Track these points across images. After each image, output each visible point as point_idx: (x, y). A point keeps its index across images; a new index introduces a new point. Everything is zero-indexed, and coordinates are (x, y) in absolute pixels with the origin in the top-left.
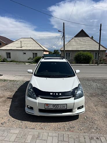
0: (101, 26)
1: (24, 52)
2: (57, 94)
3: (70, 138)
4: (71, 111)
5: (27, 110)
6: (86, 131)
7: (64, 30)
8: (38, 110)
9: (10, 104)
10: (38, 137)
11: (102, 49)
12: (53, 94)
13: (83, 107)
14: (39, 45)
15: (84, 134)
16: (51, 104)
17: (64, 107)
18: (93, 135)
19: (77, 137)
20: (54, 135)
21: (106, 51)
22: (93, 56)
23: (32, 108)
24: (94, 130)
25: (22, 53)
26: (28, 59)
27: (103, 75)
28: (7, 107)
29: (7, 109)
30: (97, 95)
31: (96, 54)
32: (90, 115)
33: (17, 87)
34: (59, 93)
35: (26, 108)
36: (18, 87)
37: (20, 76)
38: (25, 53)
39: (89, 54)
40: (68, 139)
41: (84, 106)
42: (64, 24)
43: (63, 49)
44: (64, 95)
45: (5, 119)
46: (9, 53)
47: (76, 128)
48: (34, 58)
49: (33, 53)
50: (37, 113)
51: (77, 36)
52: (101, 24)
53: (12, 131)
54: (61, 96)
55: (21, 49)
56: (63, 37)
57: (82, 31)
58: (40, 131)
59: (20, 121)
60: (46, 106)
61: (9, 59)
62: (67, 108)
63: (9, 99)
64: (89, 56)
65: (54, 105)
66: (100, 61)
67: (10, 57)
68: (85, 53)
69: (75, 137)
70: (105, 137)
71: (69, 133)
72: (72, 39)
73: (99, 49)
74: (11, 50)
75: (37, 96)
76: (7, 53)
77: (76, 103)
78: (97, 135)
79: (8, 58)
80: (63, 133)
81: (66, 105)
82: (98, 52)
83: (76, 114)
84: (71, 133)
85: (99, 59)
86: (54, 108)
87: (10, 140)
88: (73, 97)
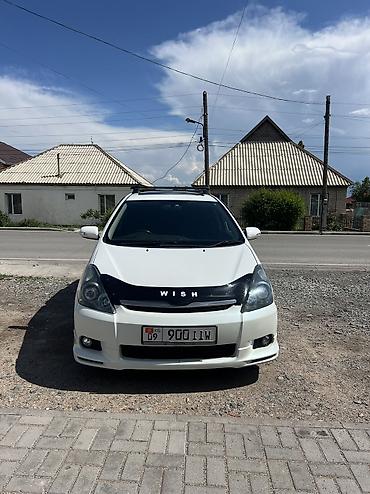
0: (328, 103)
1: (70, 191)
2: (183, 294)
3: (230, 433)
4: (230, 350)
5: (79, 353)
6: (282, 414)
7: (205, 116)
8: (117, 352)
9: (18, 344)
10: (120, 432)
11: (333, 180)
12: (170, 294)
13: (270, 339)
14: (122, 167)
15: (277, 423)
16: (163, 327)
17: (208, 337)
18: (306, 423)
19: (252, 432)
20: (174, 425)
21: (346, 187)
22: (304, 204)
23: (96, 346)
24: (310, 413)
25: (61, 194)
26: (84, 217)
27: (338, 260)
28: (7, 352)
29: (8, 357)
30: (320, 316)
31: (315, 196)
32: (297, 370)
33: (44, 297)
34: (189, 290)
35: (77, 346)
36: (48, 295)
37: (56, 263)
38: (71, 197)
39: (290, 197)
40: (222, 437)
41: (275, 337)
42: (205, 96)
43: (202, 182)
44: (208, 297)
45: (4, 387)
46: (18, 198)
47: (251, 406)
48: (102, 211)
49: (102, 196)
50: (113, 361)
51: (250, 138)
52: (328, 98)
53: (26, 419)
54: (195, 300)
55: (58, 181)
56: (201, 141)
57: (267, 121)
58: (126, 416)
59: (54, 392)
60: (145, 335)
61: (14, 218)
62: (216, 342)
63: (14, 331)
64: (289, 205)
65: (173, 330)
66: (329, 220)
67: (19, 211)
68: (278, 194)
69: (245, 431)
70: (347, 430)
71: (225, 421)
72: (233, 148)
73: (325, 181)
74: (23, 184)
75: (116, 302)
76: (9, 195)
77: (249, 323)
78: (320, 424)
79: (10, 212)
80: (206, 420)
81: (213, 331)
82: (322, 190)
83: (247, 362)
84: (232, 420)
85: (326, 214)
86: (173, 340)
87: (21, 444)
88: (235, 304)
